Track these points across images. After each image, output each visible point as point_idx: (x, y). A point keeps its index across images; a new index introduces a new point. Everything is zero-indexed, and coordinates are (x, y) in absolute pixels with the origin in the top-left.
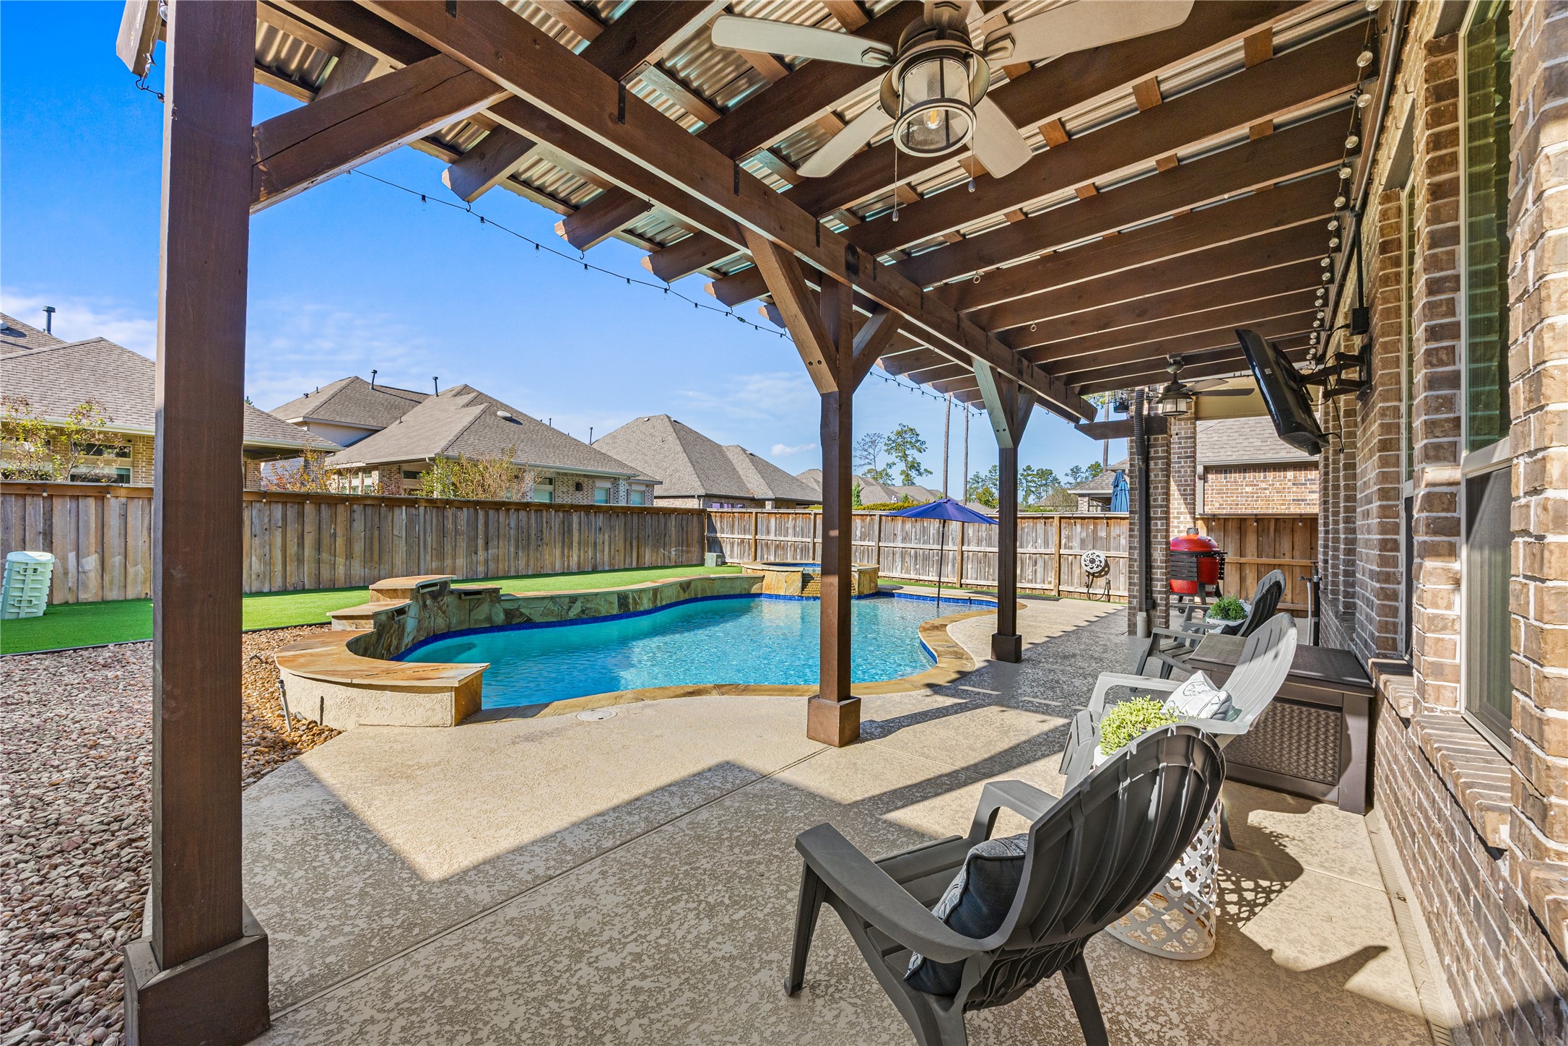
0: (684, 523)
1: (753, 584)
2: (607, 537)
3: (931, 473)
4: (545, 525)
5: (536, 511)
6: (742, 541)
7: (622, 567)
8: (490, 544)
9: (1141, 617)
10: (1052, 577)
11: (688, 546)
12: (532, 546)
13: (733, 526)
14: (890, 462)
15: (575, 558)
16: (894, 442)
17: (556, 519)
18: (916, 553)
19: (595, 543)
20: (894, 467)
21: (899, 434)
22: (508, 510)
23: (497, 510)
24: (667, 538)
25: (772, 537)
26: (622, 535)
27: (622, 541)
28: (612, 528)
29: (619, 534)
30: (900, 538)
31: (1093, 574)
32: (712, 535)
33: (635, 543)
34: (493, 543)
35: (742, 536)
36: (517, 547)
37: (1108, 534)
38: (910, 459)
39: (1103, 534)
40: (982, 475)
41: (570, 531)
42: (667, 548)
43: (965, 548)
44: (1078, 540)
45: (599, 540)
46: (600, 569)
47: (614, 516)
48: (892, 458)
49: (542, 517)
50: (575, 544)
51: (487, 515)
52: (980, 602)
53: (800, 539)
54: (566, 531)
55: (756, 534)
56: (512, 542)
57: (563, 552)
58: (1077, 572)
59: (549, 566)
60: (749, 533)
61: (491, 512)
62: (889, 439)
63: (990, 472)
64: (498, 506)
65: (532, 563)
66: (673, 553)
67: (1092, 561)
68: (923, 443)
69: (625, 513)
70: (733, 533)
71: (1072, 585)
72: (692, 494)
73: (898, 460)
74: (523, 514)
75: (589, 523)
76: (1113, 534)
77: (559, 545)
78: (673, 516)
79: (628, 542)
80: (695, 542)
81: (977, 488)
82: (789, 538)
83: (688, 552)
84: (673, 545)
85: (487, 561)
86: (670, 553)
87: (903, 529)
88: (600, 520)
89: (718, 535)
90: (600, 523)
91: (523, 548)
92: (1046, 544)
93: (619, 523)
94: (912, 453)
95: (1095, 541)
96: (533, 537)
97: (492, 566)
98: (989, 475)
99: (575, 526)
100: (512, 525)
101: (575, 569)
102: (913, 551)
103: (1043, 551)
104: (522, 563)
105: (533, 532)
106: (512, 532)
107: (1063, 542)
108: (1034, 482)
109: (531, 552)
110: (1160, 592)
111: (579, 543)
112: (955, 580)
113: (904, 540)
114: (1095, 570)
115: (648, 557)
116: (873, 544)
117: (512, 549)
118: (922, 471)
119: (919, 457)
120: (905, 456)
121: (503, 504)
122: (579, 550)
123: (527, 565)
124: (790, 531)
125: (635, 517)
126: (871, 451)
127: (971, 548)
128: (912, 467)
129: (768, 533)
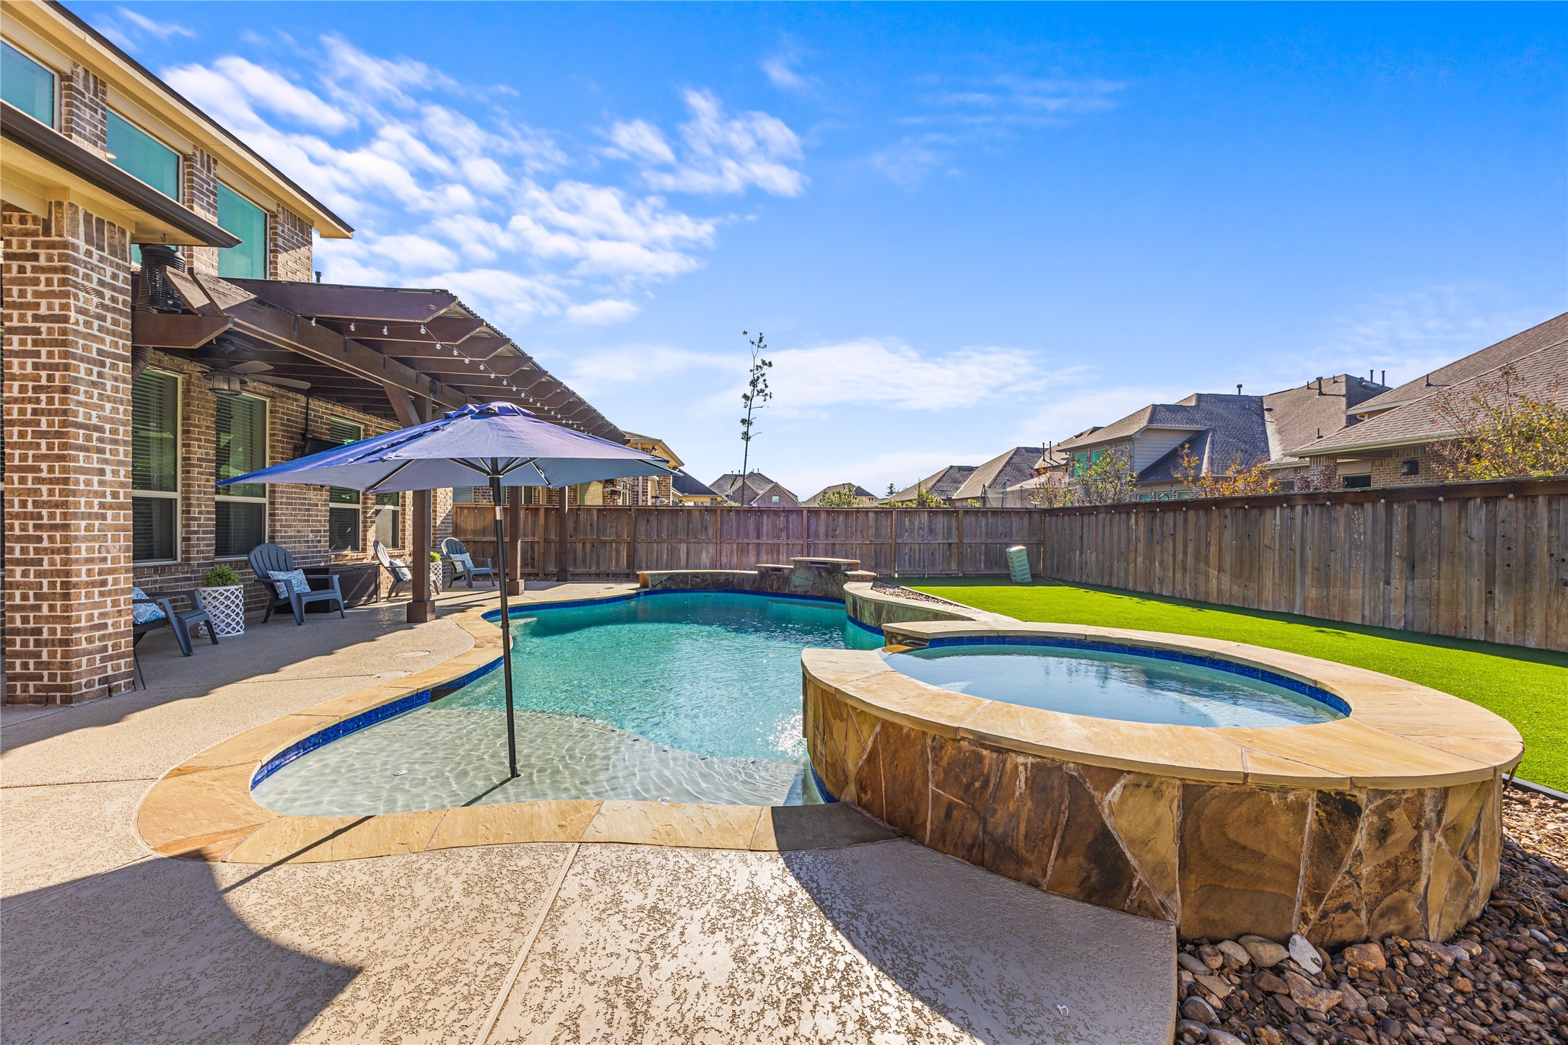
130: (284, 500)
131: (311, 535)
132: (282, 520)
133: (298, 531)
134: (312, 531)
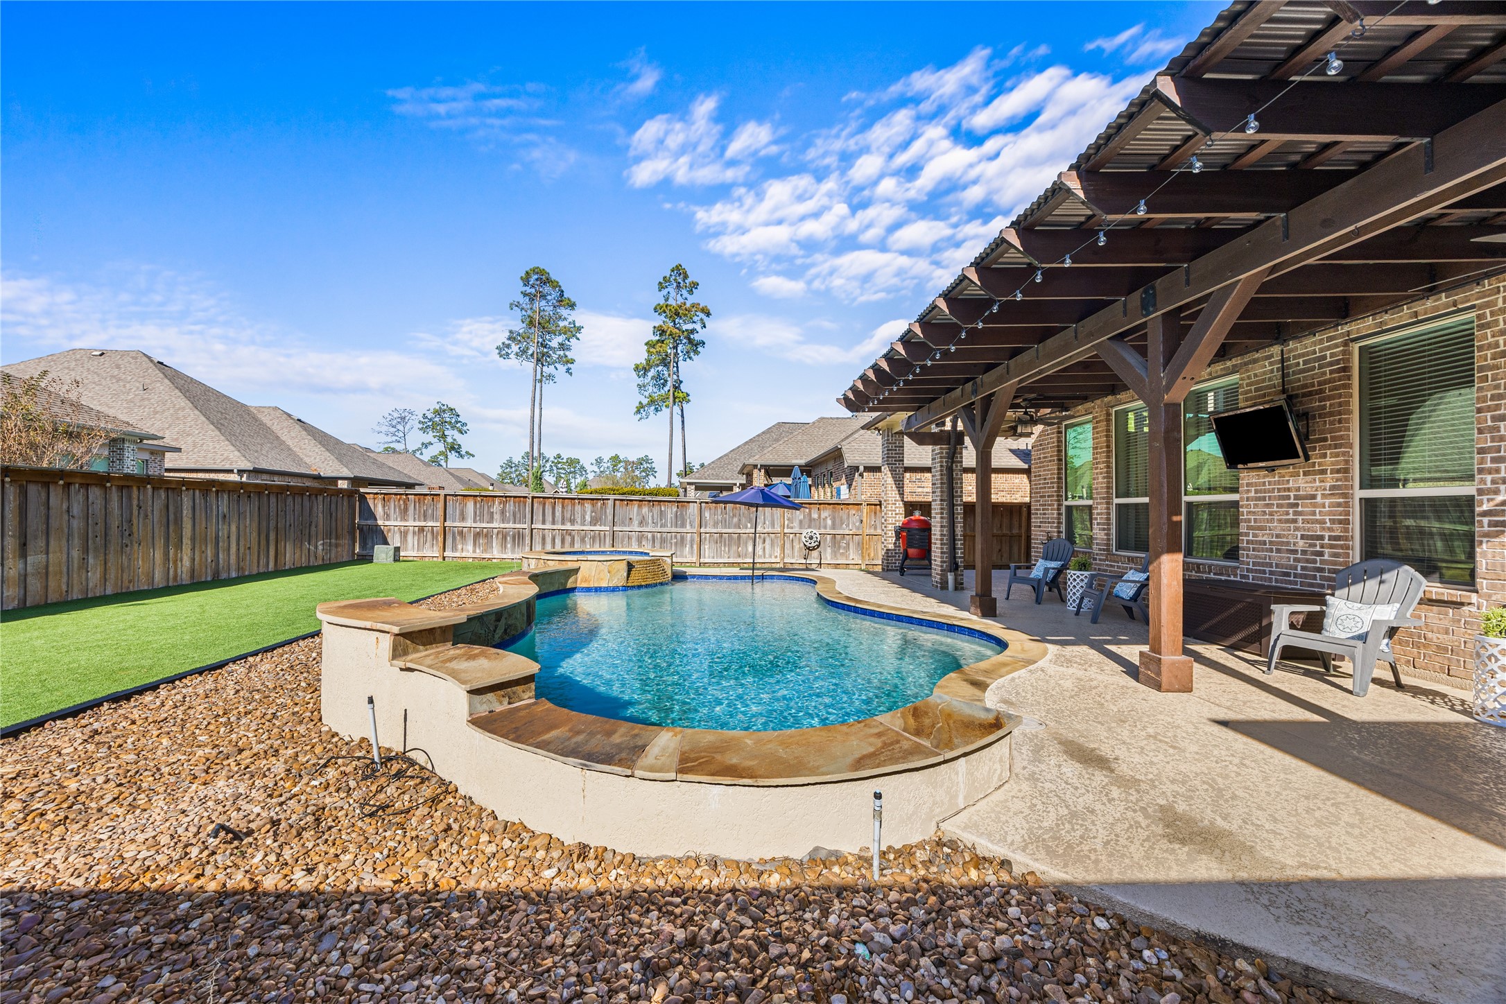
0: (333, 506)
1: (569, 577)
2: (234, 528)
3: (473, 456)
4: (135, 512)
5: (121, 488)
6: (422, 529)
7: (255, 572)
8: (31, 546)
9: (951, 577)
10: (778, 551)
11: (337, 538)
12: (112, 548)
13: (406, 510)
14: (426, 441)
15: (187, 562)
16: (430, 420)
17: (156, 503)
18: (653, 537)
19: (217, 537)
20: (430, 447)
21: (438, 412)
22: (68, 485)
23: (46, 485)
24: (313, 528)
25: (469, 523)
26: (255, 525)
27: (255, 534)
28: (240, 515)
29: (250, 524)
30: (636, 522)
31: (809, 548)
32: (369, 522)
33: (272, 536)
34: (37, 544)
35: (423, 524)
36: (86, 550)
37: (819, 517)
38: (449, 440)
39: (815, 516)
40: (515, 460)
41: (178, 521)
42: (313, 542)
43: (703, 530)
44: (798, 522)
45: (223, 534)
46: (224, 576)
47: (244, 499)
48: (430, 437)
49: (130, 498)
50: (186, 541)
51: (24, 494)
52: (772, 577)
53: (511, 525)
54: (171, 522)
55: (445, 520)
56: (76, 541)
57: (166, 554)
58: (797, 547)
59: (143, 579)
60: (433, 518)
61: (33, 490)
62: (424, 416)
63: (523, 458)
64: (47, 478)
65: (112, 574)
66: (320, 547)
67: (811, 538)
68: (464, 424)
69: (259, 494)
70: (404, 519)
71: (793, 557)
72: (227, 467)
73: (436, 440)
74: (95, 493)
75: (207, 508)
76: (823, 516)
77: (160, 543)
78: (320, 498)
79: (263, 534)
80: (345, 532)
81: (511, 473)
82: (495, 525)
83: (337, 546)
84: (320, 536)
85: (24, 577)
86: (316, 547)
87: (638, 514)
88: (224, 503)
89: (380, 522)
90: (224, 508)
91: (96, 549)
92: (773, 526)
93: (250, 508)
94: (452, 434)
95: (811, 522)
96: (114, 530)
97: (34, 585)
98: (522, 461)
99: (186, 512)
100: (76, 510)
101: (186, 579)
102: (650, 535)
103: (770, 530)
104: (94, 577)
105: (115, 523)
106: (75, 523)
107: (786, 522)
108: (564, 469)
109: (111, 557)
110: (960, 557)
111: (193, 539)
112: (694, 560)
113: (641, 523)
114: (813, 545)
115: (290, 556)
116: (608, 528)
117: (75, 554)
118: (463, 453)
119: (460, 438)
120: (444, 436)
121: (62, 474)
122: (193, 549)
123: (105, 579)
124: (497, 516)
125: (273, 500)
126: (400, 427)
127: (708, 530)
128: (452, 448)
129: (463, 518)
130: (1252, 494)
131: (1301, 543)
132: (1249, 521)
133: (1278, 536)
134: (1303, 537)
